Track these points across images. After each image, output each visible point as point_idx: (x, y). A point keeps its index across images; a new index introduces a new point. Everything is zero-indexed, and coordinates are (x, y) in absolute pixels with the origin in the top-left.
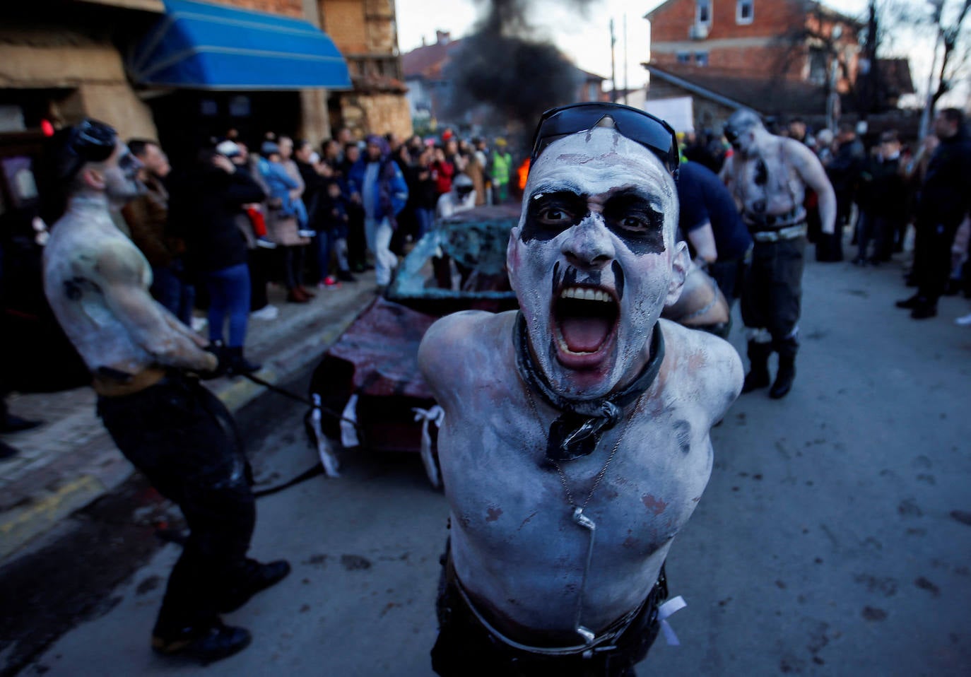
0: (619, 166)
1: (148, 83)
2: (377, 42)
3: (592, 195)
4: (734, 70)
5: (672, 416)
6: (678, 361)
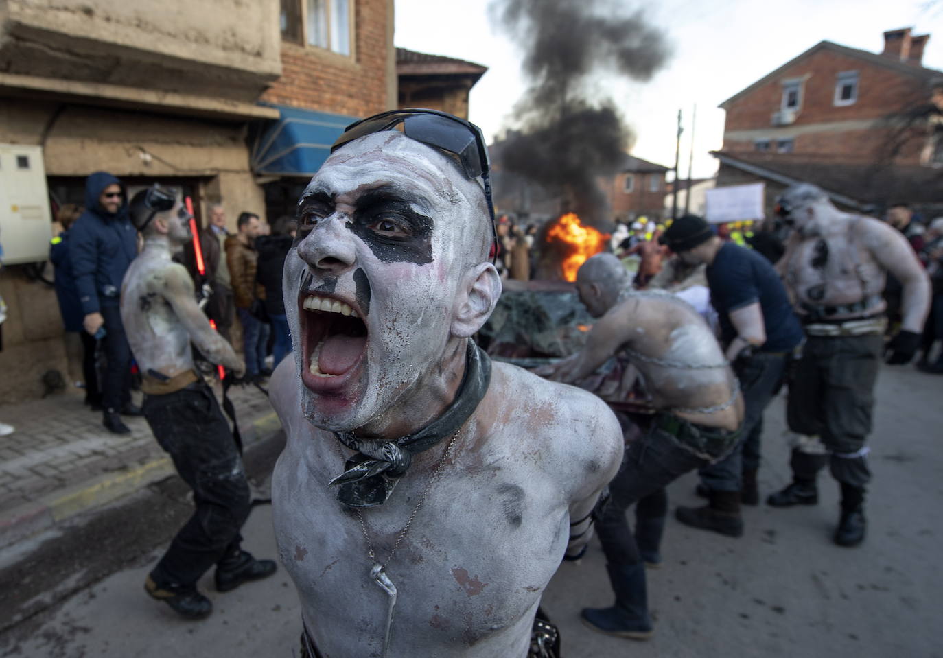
0: (378, 162)
1: (263, 172)
3: (340, 194)
4: (826, 156)
5: (496, 477)
6: (513, 413)
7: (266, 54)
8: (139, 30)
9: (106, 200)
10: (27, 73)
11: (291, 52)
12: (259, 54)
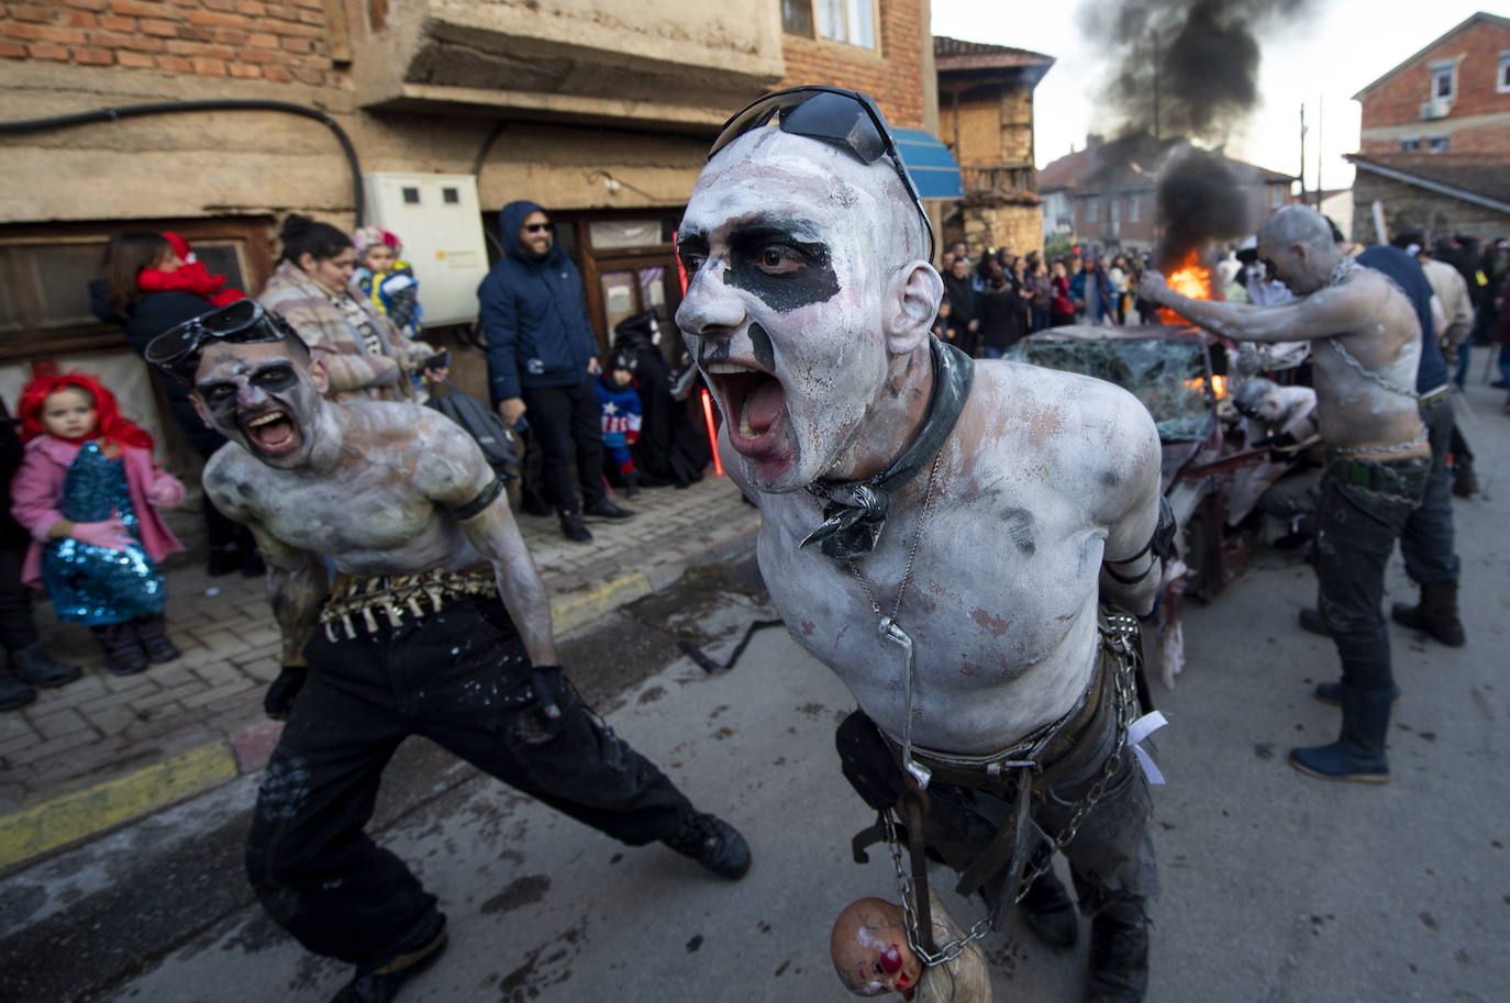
0: (746, 183)
2: (1012, 151)
3: (709, 231)
4: (1489, 156)
5: (997, 503)
6: (1008, 423)
7: (763, 51)
8: (597, 26)
9: (529, 236)
10: (455, 84)
11: (798, 47)
12: (754, 51)
